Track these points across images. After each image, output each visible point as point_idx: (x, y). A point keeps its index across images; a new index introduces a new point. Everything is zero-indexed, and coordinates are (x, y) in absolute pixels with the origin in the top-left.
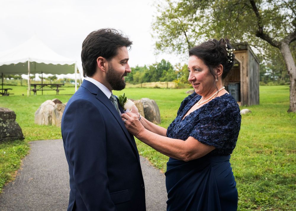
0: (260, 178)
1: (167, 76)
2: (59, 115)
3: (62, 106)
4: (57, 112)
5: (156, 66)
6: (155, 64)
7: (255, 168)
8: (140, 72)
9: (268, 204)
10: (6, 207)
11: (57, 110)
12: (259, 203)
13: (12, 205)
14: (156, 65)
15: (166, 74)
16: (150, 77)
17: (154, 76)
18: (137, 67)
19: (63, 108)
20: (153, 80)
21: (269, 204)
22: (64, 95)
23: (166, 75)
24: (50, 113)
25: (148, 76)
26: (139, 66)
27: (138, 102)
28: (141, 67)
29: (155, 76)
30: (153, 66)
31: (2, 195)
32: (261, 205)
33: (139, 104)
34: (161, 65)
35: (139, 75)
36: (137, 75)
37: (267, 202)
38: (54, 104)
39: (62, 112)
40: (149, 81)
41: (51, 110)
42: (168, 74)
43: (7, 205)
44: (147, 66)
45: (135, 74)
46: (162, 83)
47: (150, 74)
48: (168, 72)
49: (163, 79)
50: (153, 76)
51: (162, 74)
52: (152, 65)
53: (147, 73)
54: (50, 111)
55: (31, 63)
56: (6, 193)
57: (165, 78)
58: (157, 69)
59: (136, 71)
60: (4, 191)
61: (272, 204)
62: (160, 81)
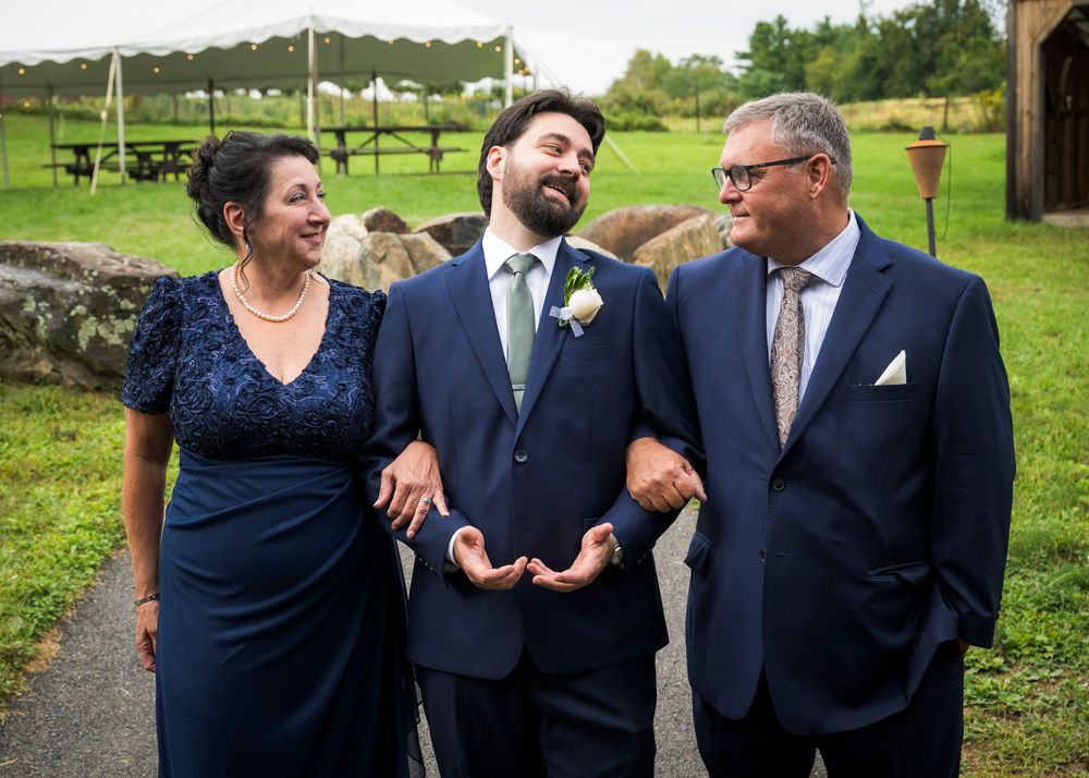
0: (1075, 556)
1: (961, 69)
2: (379, 277)
3: (390, 244)
4: (371, 265)
5: (910, 24)
6: (906, 13)
7: (1076, 514)
8: (839, 49)
9: (1051, 655)
10: (98, 634)
11: (369, 260)
12: (1020, 650)
13: (119, 628)
14: (909, 17)
15: (954, 58)
16: (884, 74)
17: (903, 67)
18: (825, 27)
19: (393, 250)
20: (896, 87)
21: (1055, 657)
22: (457, 176)
23: (958, 65)
24: (346, 270)
25: (873, 72)
26: (834, 23)
27: (699, 225)
28: (844, 27)
29: (907, 68)
30: (899, 24)
31: (93, 594)
32: (1023, 660)
33: (700, 233)
34: (932, 19)
35: (832, 68)
36: (821, 67)
37: (1049, 648)
38: (363, 232)
39: (388, 266)
40: (877, 94)
41: (348, 258)
42: (969, 60)
43: (105, 627)
44: (869, 24)
45: (814, 59)
46: (933, 101)
47: (882, 63)
48: (967, 49)
49: (942, 82)
50: (897, 70)
51: (938, 61)
52: (893, 18)
53: (870, 55)
54: (344, 263)
55: (319, 37)
56: (107, 587)
57: (950, 77)
58: (914, 34)
59: (819, 46)
60: (103, 578)
61: (1067, 658)
62: (921, 94)
